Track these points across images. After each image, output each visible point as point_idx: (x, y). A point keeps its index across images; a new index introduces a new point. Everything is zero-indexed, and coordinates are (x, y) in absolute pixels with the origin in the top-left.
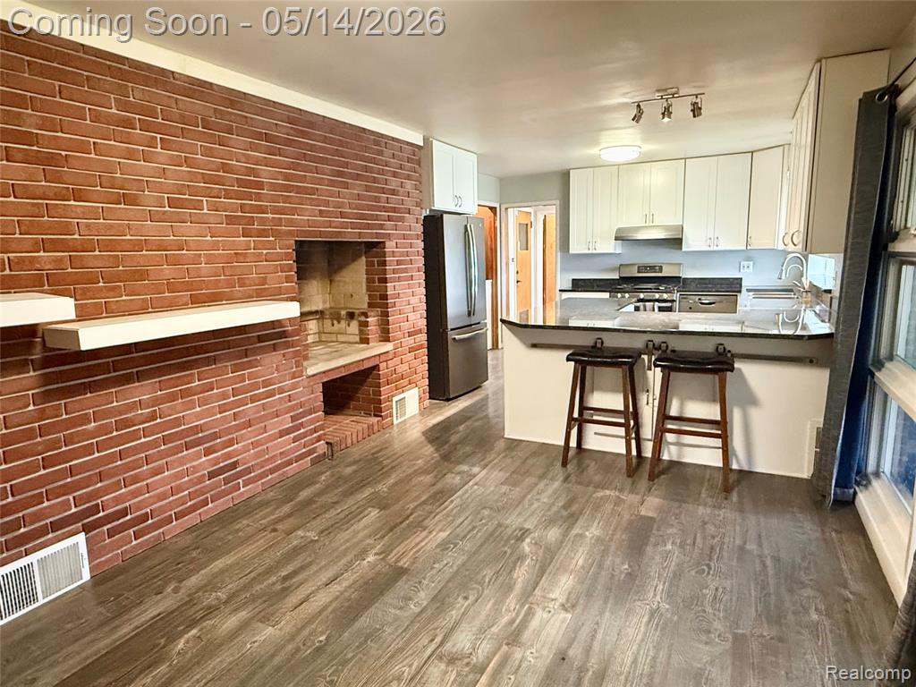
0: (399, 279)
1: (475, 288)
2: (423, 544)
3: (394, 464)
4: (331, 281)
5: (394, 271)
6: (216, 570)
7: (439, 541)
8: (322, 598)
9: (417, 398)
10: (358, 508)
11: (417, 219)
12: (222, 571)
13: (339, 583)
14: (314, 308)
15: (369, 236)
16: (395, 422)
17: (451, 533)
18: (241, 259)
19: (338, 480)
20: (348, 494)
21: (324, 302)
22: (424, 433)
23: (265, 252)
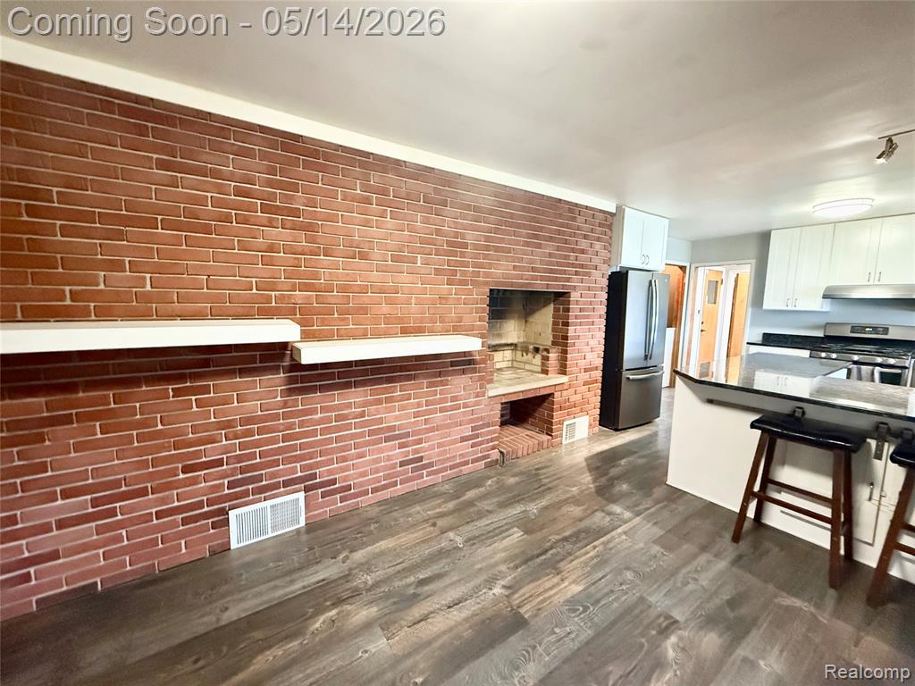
0: (581, 324)
1: (655, 335)
2: (552, 592)
3: (550, 486)
4: (526, 322)
5: (576, 317)
6: (377, 550)
7: (569, 595)
8: (439, 624)
9: (587, 425)
10: (506, 524)
11: (603, 274)
12: (382, 553)
13: (460, 610)
14: (510, 341)
15: (555, 287)
16: (564, 442)
17: (584, 590)
18: (444, 302)
19: (502, 488)
20: (503, 505)
21: (519, 338)
22: (587, 459)
23: (463, 297)
